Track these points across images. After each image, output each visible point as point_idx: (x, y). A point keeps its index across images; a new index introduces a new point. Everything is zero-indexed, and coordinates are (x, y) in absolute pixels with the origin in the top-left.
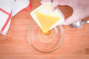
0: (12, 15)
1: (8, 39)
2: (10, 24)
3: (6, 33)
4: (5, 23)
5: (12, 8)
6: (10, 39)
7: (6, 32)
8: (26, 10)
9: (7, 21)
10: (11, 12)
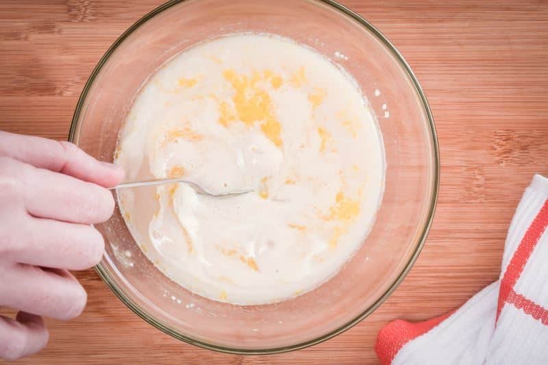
0: (493, 291)
1: (516, 153)
2: (504, 239)
3: (528, 184)
4: (536, 248)
5: (492, 336)
6: (510, 151)
7: (529, 190)
8: (410, 321)
9: (527, 256)
10: (499, 311)
